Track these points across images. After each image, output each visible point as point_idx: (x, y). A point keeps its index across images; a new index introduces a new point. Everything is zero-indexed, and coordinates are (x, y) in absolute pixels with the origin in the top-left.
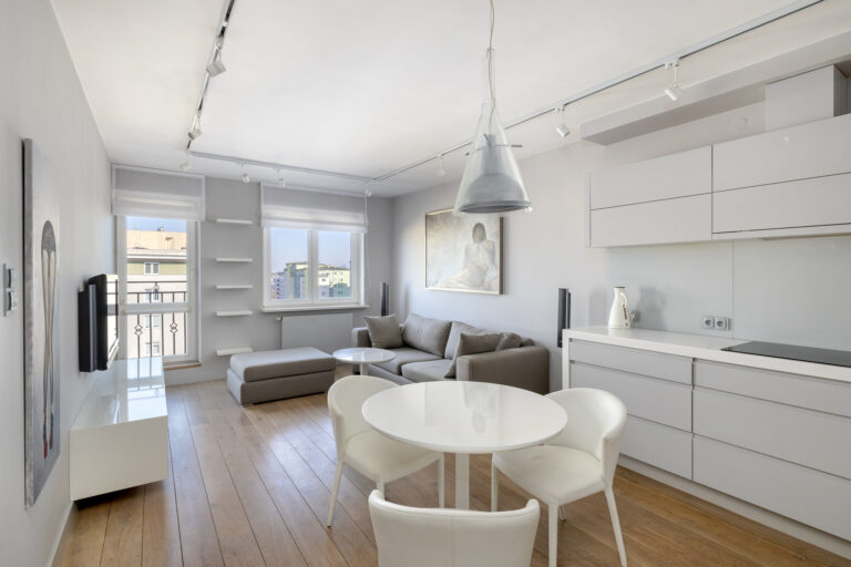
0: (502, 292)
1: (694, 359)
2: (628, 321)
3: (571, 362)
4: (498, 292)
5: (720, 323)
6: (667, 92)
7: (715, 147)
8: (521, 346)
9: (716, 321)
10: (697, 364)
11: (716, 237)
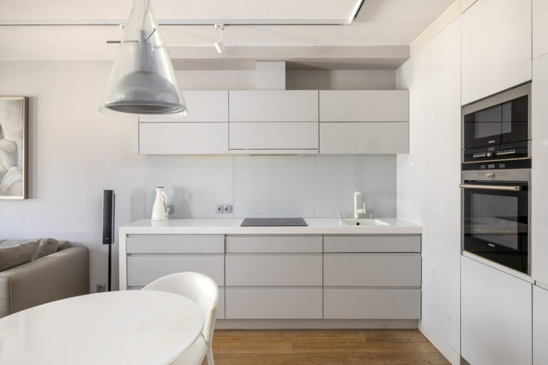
0: (27, 196)
1: (226, 235)
2: (167, 214)
3: (128, 255)
4: (23, 197)
5: (226, 209)
6: (216, 45)
7: (230, 91)
8: (59, 250)
9: (225, 207)
10: (228, 238)
11: (231, 152)
